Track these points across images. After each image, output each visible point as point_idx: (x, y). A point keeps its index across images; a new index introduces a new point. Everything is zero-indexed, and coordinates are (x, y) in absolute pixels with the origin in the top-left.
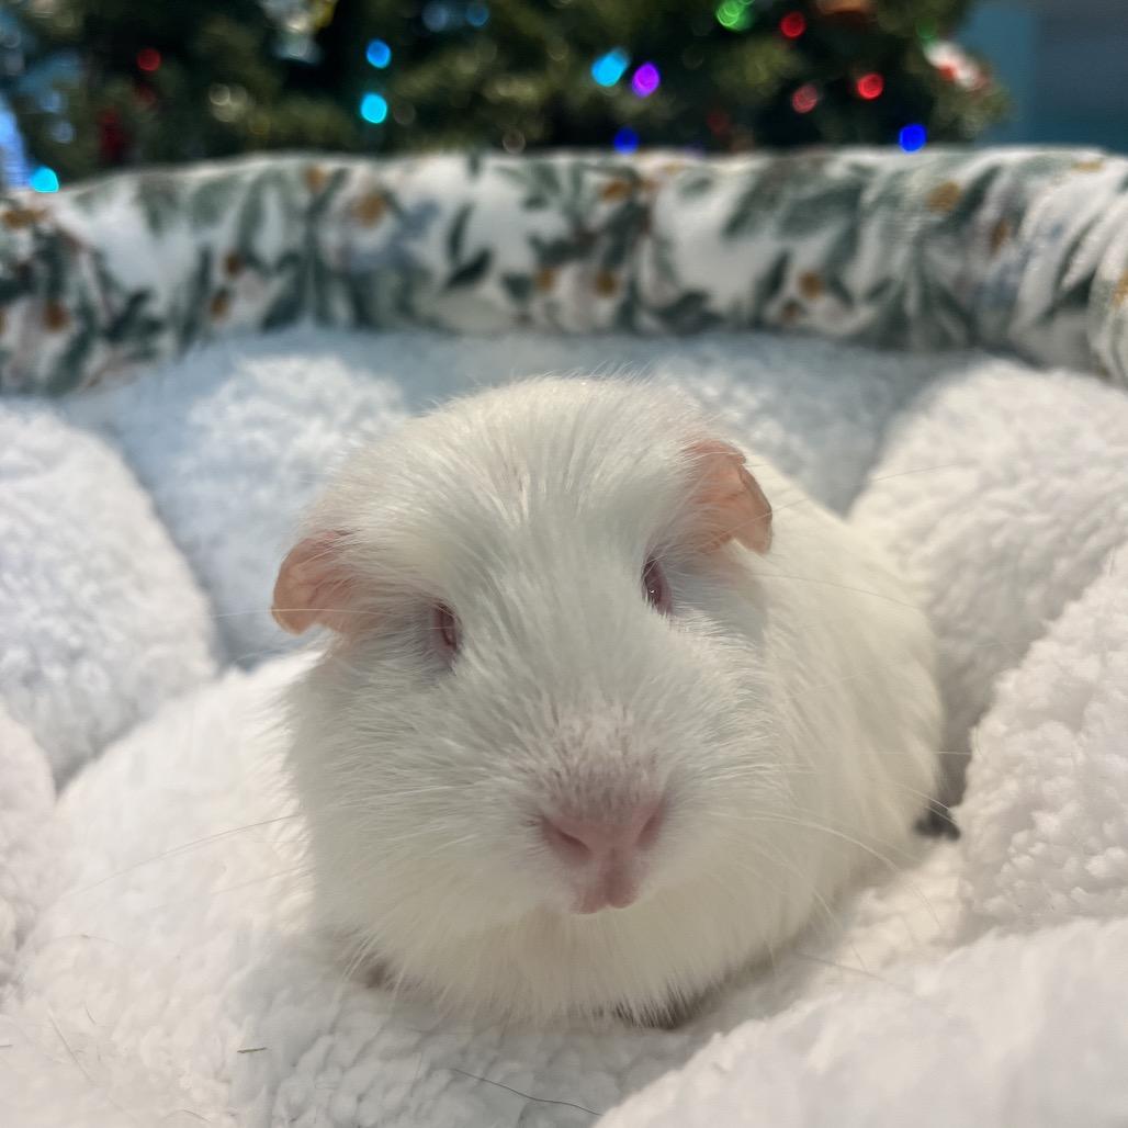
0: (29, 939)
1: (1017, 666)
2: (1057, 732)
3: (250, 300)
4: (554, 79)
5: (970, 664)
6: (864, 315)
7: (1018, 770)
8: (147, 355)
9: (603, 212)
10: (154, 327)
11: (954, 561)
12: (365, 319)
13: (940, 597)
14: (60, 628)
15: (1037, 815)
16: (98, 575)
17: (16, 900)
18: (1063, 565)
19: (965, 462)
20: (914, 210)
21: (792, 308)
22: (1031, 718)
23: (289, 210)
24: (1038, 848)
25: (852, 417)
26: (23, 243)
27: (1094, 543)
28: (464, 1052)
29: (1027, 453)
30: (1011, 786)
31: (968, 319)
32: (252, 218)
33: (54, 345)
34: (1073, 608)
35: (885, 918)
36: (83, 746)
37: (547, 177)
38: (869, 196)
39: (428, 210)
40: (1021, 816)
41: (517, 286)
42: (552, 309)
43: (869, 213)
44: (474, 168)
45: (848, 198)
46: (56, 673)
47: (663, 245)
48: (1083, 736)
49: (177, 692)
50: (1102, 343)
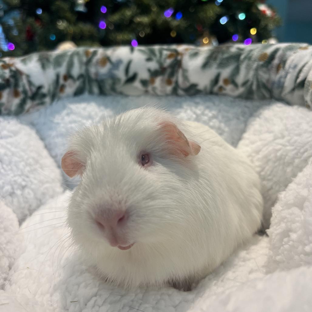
0: (13, 268)
1: (284, 190)
2: (296, 210)
3: (70, 88)
4: (153, 16)
5: (271, 188)
6: (241, 90)
7: (285, 220)
8: (42, 103)
9: (168, 62)
10: (44, 96)
11: (266, 159)
12: (102, 92)
13: (263, 170)
14: (19, 180)
15: (290, 234)
16: (30, 165)
17: (9, 257)
18: (297, 161)
19: (269, 132)
20: (255, 61)
21: (221, 88)
22: (288, 206)
23: (81, 62)
24: (291, 243)
25: (238, 119)
26: (7, 73)
27: (306, 155)
28: (133, 301)
29: (287, 129)
30: (283, 225)
31: (270, 91)
32: (70, 65)
33: (16, 101)
34: (300, 174)
35: (249, 260)
36: (27, 212)
37: (152, 52)
38: (242, 57)
39: (120, 62)
40: (286, 233)
41: (144, 83)
42: (154, 89)
43: (243, 62)
44: (132, 50)
45: (237, 57)
46: (19, 192)
47: (185, 71)
48: (303, 212)
49: (52, 197)
50: (308, 98)
